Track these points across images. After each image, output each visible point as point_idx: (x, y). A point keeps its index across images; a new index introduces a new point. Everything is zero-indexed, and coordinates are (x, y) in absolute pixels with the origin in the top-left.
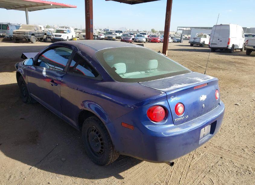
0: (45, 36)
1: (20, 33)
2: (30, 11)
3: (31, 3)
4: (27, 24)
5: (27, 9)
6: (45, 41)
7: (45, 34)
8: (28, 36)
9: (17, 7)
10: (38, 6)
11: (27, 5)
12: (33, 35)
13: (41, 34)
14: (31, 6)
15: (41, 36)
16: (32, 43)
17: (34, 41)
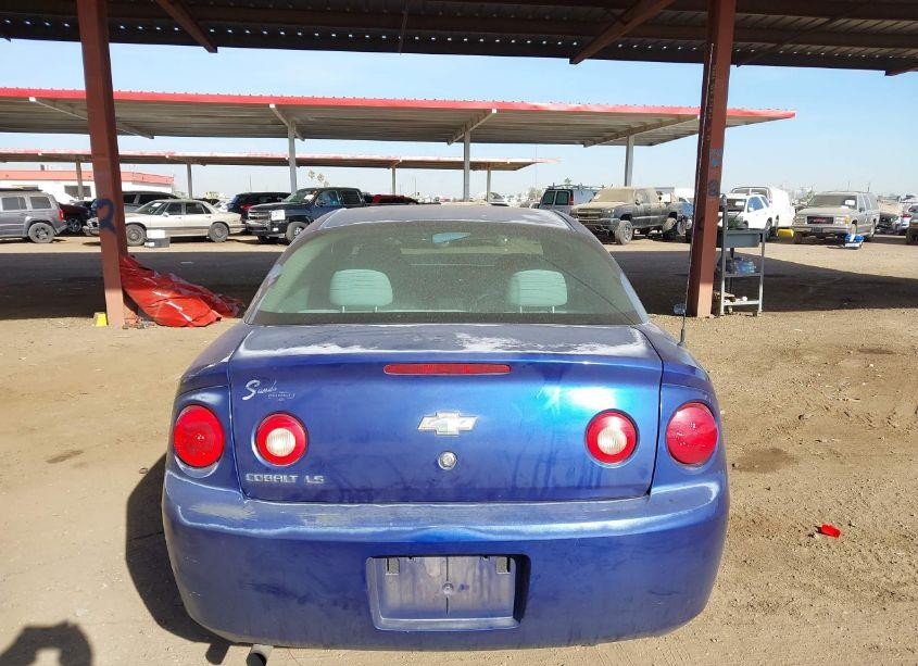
0: (671, 221)
1: (590, 212)
2: (651, 144)
3: (643, 120)
4: (626, 185)
5: (632, 138)
6: (668, 237)
7: (673, 215)
8: (609, 223)
9: (608, 134)
10: (661, 124)
11: (633, 126)
12: (626, 217)
13: (655, 214)
14: (645, 128)
15: (655, 221)
16: (619, 243)
17: (627, 238)
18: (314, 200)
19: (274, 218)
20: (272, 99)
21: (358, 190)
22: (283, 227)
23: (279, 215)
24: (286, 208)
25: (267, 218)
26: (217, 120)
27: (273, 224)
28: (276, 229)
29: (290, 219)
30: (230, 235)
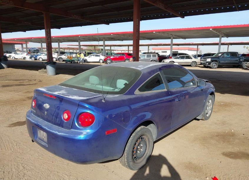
18: (221, 56)
19: (207, 61)
20: (211, 27)
21: (237, 53)
22: (210, 63)
23: (209, 60)
24: (211, 58)
25: (205, 61)
26: (201, 34)
27: (207, 62)
28: (207, 64)
29: (212, 61)
30: (196, 65)
